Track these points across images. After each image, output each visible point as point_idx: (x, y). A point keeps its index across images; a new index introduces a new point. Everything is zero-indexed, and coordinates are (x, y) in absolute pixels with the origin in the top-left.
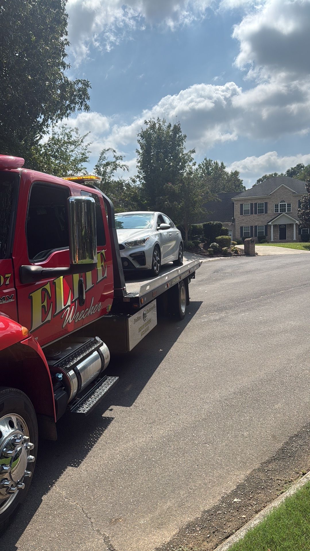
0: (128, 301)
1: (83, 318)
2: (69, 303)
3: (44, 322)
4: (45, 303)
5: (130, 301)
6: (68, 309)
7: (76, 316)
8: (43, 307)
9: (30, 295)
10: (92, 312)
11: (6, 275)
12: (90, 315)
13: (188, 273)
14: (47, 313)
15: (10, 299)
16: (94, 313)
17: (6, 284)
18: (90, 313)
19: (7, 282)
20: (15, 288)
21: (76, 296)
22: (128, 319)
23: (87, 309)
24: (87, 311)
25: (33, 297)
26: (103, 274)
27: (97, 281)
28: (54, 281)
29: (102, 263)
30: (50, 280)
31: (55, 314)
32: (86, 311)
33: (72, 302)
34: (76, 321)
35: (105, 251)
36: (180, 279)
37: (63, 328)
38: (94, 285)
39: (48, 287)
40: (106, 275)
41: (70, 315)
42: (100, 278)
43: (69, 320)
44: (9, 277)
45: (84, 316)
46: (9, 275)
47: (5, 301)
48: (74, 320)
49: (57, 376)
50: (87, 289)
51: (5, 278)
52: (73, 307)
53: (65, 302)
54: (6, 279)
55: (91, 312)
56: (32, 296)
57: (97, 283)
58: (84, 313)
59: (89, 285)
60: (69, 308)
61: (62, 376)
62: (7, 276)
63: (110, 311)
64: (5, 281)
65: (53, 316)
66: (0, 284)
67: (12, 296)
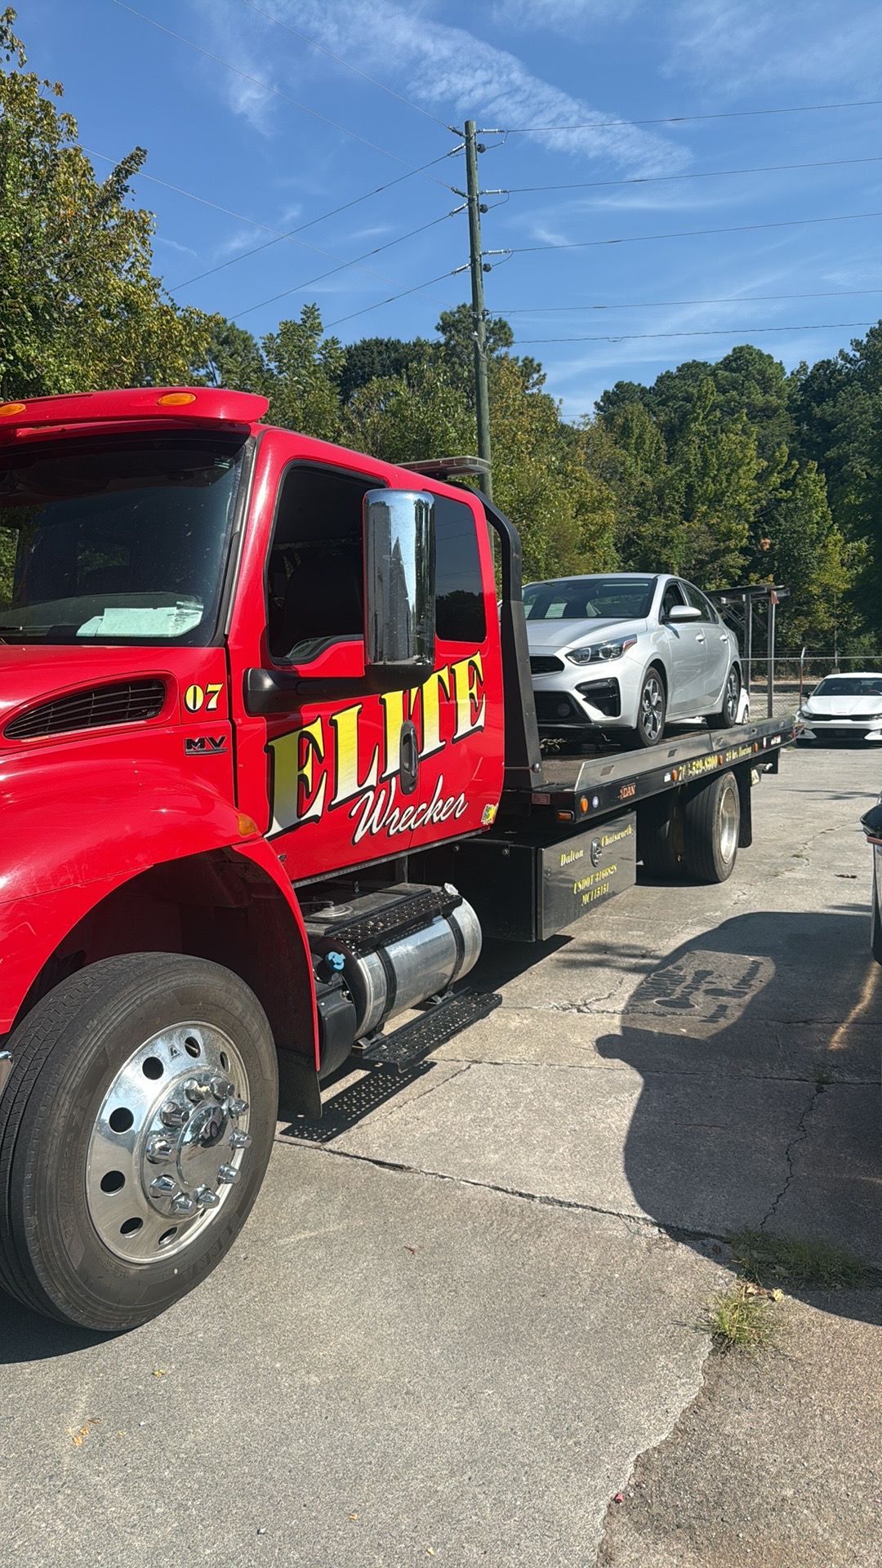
0: (544, 800)
1: (410, 826)
2: (372, 780)
3: (303, 819)
4: (308, 771)
5: (549, 803)
6: (369, 797)
7: (390, 819)
8: (302, 779)
9: (269, 744)
10: (437, 815)
11: (209, 685)
13: (749, 750)
14: (312, 796)
17: (209, 707)
19: (213, 704)
20: (232, 722)
21: (393, 765)
22: (541, 851)
23: (424, 806)
24: (423, 810)
25: (276, 750)
26: (473, 722)
27: (455, 734)
28: (334, 718)
29: (470, 689)
30: (321, 714)
31: (333, 803)
32: (420, 809)
33: (381, 780)
34: (392, 832)
35: (484, 657)
36: (719, 763)
37: (354, 843)
38: (444, 743)
39: (315, 730)
40: (481, 722)
41: (373, 812)
42: (464, 726)
43: (371, 825)
44: (215, 692)
45: (414, 824)
46: (218, 687)
47: (204, 749)
48: (386, 828)
49: (330, 958)
50: (426, 751)
51: (206, 694)
52: (384, 792)
53: (362, 776)
54: (208, 696)
55: (435, 815)
56: (273, 747)
57: (454, 741)
58: (416, 815)
59: (432, 741)
60: (371, 794)
61: (344, 960)
62: (211, 688)
63: (492, 822)
64: (206, 702)
65: (327, 807)
66: (195, 707)
67: (223, 738)
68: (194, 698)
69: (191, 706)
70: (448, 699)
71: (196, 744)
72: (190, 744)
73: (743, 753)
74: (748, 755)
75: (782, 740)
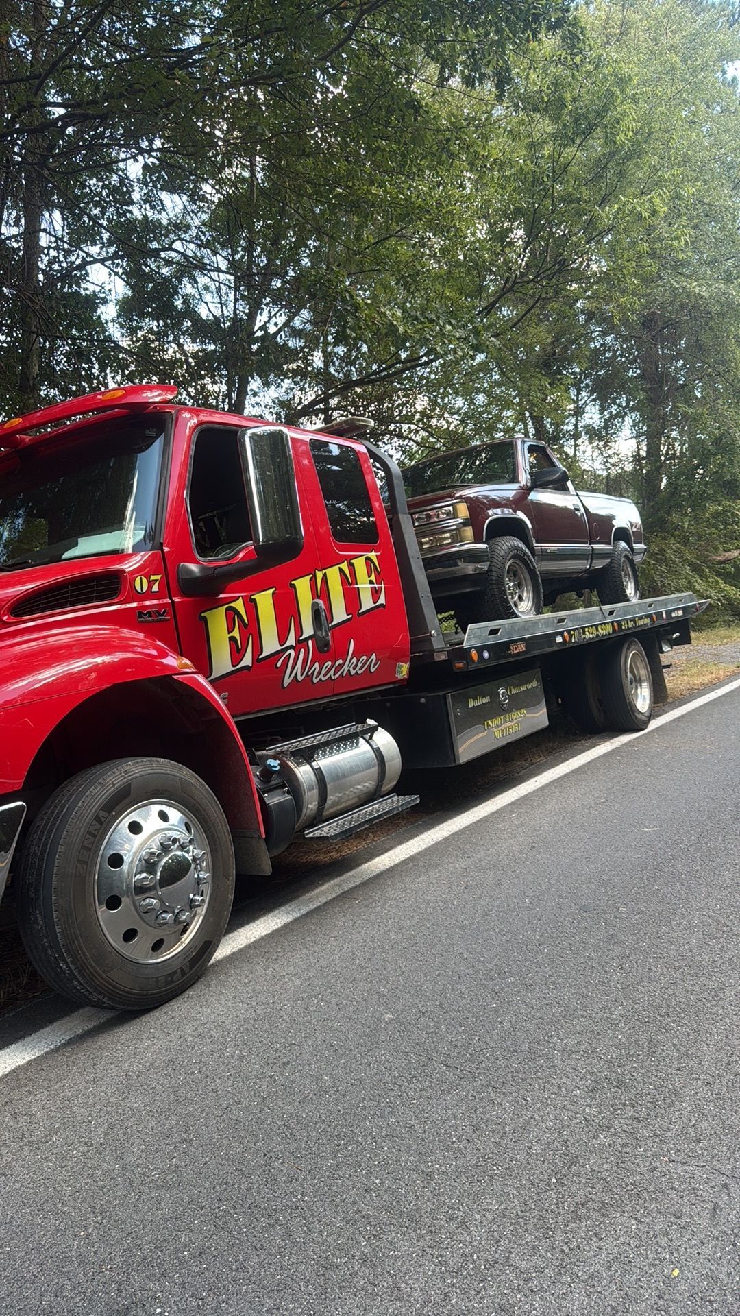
0: (443, 657)
1: (330, 676)
2: (291, 641)
3: (237, 668)
4: (236, 633)
5: (446, 658)
6: (290, 654)
7: (312, 670)
8: (232, 639)
10: (354, 669)
11: (152, 576)
12: (351, 675)
13: (647, 621)
14: (243, 651)
15: (163, 615)
16: (359, 672)
17: (153, 590)
18: (349, 670)
19: (155, 588)
20: (172, 601)
21: (308, 630)
23: (340, 662)
24: (339, 665)
25: (208, 619)
26: (375, 599)
27: (360, 610)
28: (252, 597)
29: (369, 577)
30: (240, 594)
31: (260, 657)
32: (337, 664)
33: (298, 641)
34: (315, 681)
35: (379, 553)
36: (614, 630)
38: (351, 616)
39: (239, 605)
40: (382, 600)
41: (296, 664)
42: (367, 603)
43: (296, 674)
44: (157, 580)
45: (334, 675)
46: (158, 577)
47: (152, 618)
49: (268, 763)
50: (335, 622)
51: (150, 581)
52: (302, 650)
53: (282, 638)
54: (151, 583)
56: (205, 617)
57: (360, 615)
58: (334, 669)
59: (340, 614)
61: (280, 765)
62: (153, 578)
63: (406, 677)
64: (150, 587)
65: (256, 660)
66: (142, 590)
67: (165, 611)
68: (141, 584)
69: (139, 589)
70: (350, 584)
71: (145, 615)
72: (140, 615)
73: (640, 623)
74: (646, 625)
75: (683, 613)
